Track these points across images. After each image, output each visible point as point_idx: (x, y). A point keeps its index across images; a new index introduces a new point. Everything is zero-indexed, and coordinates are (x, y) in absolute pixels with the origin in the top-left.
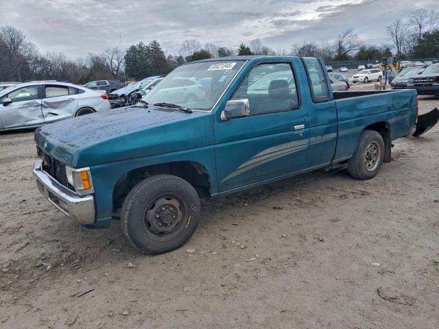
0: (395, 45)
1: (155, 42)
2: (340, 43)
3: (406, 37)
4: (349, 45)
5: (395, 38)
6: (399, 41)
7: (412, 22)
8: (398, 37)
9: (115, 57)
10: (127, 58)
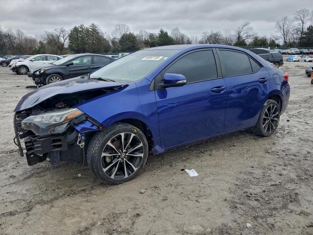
0: (282, 37)
1: (93, 24)
2: (239, 33)
3: (291, 30)
4: (246, 35)
5: (282, 31)
6: (285, 33)
7: (297, 19)
8: (285, 30)
9: (62, 35)
10: (71, 36)
